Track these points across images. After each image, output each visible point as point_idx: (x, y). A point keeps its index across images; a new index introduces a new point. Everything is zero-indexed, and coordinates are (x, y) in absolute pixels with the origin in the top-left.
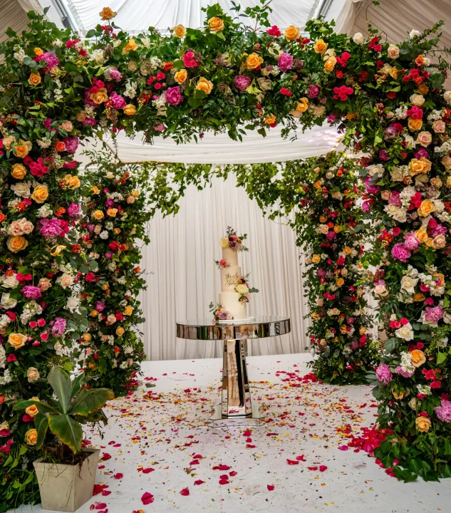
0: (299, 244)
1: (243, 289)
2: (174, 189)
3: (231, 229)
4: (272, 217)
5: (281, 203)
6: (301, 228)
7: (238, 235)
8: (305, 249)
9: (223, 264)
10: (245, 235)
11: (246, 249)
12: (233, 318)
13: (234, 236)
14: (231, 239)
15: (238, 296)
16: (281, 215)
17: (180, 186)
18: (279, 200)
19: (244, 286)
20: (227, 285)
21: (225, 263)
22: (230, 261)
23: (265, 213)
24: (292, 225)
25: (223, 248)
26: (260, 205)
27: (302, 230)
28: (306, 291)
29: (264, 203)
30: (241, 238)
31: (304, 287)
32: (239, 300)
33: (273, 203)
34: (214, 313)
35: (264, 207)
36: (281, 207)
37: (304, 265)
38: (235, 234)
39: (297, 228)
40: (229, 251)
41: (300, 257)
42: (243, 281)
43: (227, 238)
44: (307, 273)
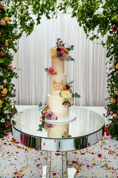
0: (108, 56)
1: (67, 95)
2: (33, 18)
3: (60, 41)
4: (92, 39)
5: (99, 30)
6: (110, 46)
7: (66, 46)
8: (111, 60)
9: (51, 71)
10: (72, 46)
11: (73, 60)
12: (57, 119)
13: (62, 47)
14: (59, 50)
15: (62, 100)
16: (98, 38)
17: (38, 17)
18: (97, 27)
19: (67, 92)
20: (54, 90)
21: (53, 70)
22: (58, 69)
23: (88, 36)
24: (104, 44)
25: (52, 58)
26: (85, 30)
27: (110, 47)
28: (108, 85)
29: (88, 29)
30: (69, 49)
31: (107, 82)
32: (63, 104)
33: (94, 29)
34: (42, 112)
35: (87, 32)
36: (99, 32)
37: (108, 69)
38: (63, 45)
39: (107, 45)
40: (57, 60)
41: (106, 64)
42: (68, 88)
43: (56, 49)
44: (111, 74)
